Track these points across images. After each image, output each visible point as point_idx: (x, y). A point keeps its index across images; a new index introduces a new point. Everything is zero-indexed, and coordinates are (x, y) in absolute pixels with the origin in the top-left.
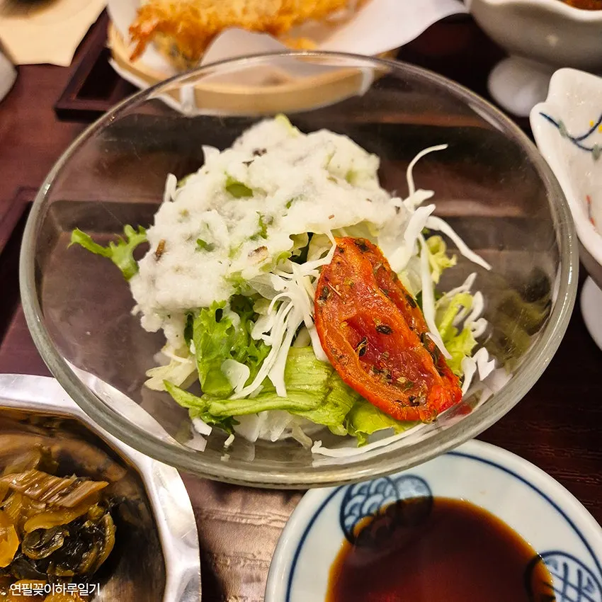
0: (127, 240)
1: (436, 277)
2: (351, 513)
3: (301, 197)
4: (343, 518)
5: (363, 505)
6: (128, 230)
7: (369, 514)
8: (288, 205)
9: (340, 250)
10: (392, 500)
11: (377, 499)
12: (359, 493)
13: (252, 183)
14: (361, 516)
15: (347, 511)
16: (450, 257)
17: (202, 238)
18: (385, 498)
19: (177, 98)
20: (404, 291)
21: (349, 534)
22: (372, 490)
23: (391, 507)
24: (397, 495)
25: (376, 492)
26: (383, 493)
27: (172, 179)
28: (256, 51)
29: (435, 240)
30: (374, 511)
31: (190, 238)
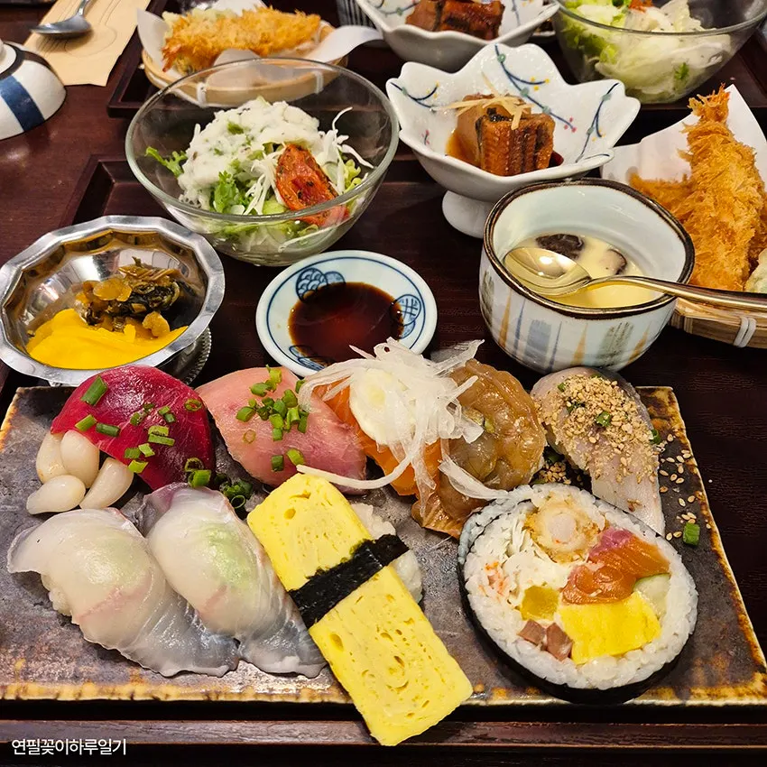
0: (174, 159)
1: (346, 176)
2: (301, 288)
3: (268, 126)
4: (297, 290)
5: (308, 285)
6: (175, 154)
7: (311, 289)
8: (262, 131)
9: (288, 150)
10: (324, 284)
11: (316, 282)
12: (306, 278)
13: (242, 125)
14: (307, 290)
15: (299, 287)
16: (356, 168)
17: (218, 148)
18: (320, 282)
19: (195, 98)
20: (323, 173)
21: (301, 297)
22: (313, 278)
23: (323, 287)
24: (327, 282)
25: (315, 279)
26: (319, 280)
27: (198, 127)
28: (243, 58)
29: (351, 162)
30: (314, 288)
31: (211, 150)
